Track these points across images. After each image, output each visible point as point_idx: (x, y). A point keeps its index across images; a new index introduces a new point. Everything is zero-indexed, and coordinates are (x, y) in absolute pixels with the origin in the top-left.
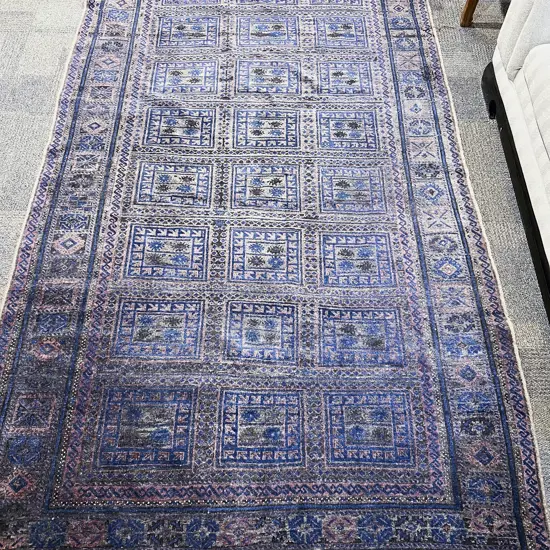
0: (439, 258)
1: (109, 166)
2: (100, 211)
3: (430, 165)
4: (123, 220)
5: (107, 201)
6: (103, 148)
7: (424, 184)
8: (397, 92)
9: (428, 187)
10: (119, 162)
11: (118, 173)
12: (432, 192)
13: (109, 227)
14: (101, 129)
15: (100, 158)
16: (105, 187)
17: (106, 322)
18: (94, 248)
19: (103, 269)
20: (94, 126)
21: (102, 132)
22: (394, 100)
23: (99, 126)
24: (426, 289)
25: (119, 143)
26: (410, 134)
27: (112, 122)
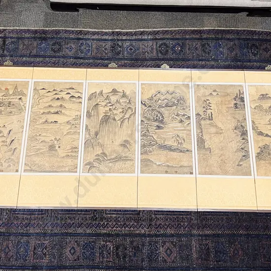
0: (172, 52)
1: (109, 235)
2: (144, 235)
3: (112, 47)
4: (151, 220)
5: (138, 232)
6: (93, 242)
7: (126, 52)
8: (55, 57)
9: (127, 51)
10: (105, 229)
11: (114, 228)
12: (131, 49)
13: (156, 228)
14: (75, 246)
15: (102, 243)
16: (126, 235)
17: (218, 221)
18: (172, 235)
19: (186, 228)
20: (72, 251)
21: (78, 245)
22: (62, 60)
23: (73, 248)
24: (189, 60)
25: (88, 231)
26: (89, 54)
27: (69, 239)
